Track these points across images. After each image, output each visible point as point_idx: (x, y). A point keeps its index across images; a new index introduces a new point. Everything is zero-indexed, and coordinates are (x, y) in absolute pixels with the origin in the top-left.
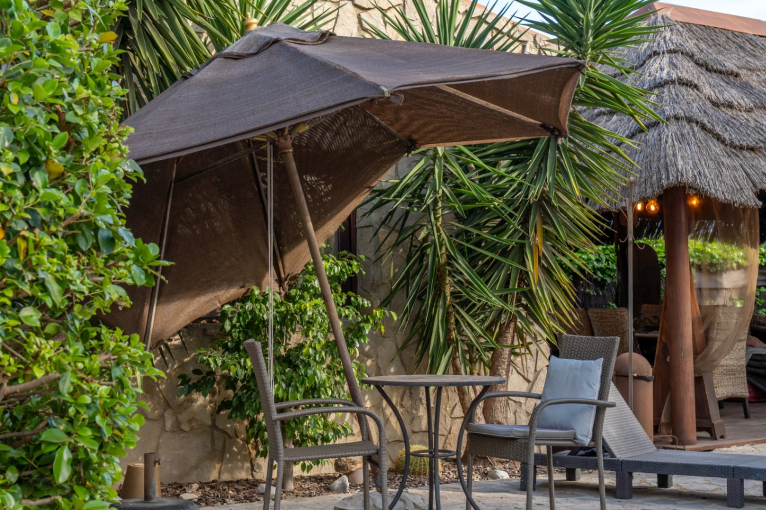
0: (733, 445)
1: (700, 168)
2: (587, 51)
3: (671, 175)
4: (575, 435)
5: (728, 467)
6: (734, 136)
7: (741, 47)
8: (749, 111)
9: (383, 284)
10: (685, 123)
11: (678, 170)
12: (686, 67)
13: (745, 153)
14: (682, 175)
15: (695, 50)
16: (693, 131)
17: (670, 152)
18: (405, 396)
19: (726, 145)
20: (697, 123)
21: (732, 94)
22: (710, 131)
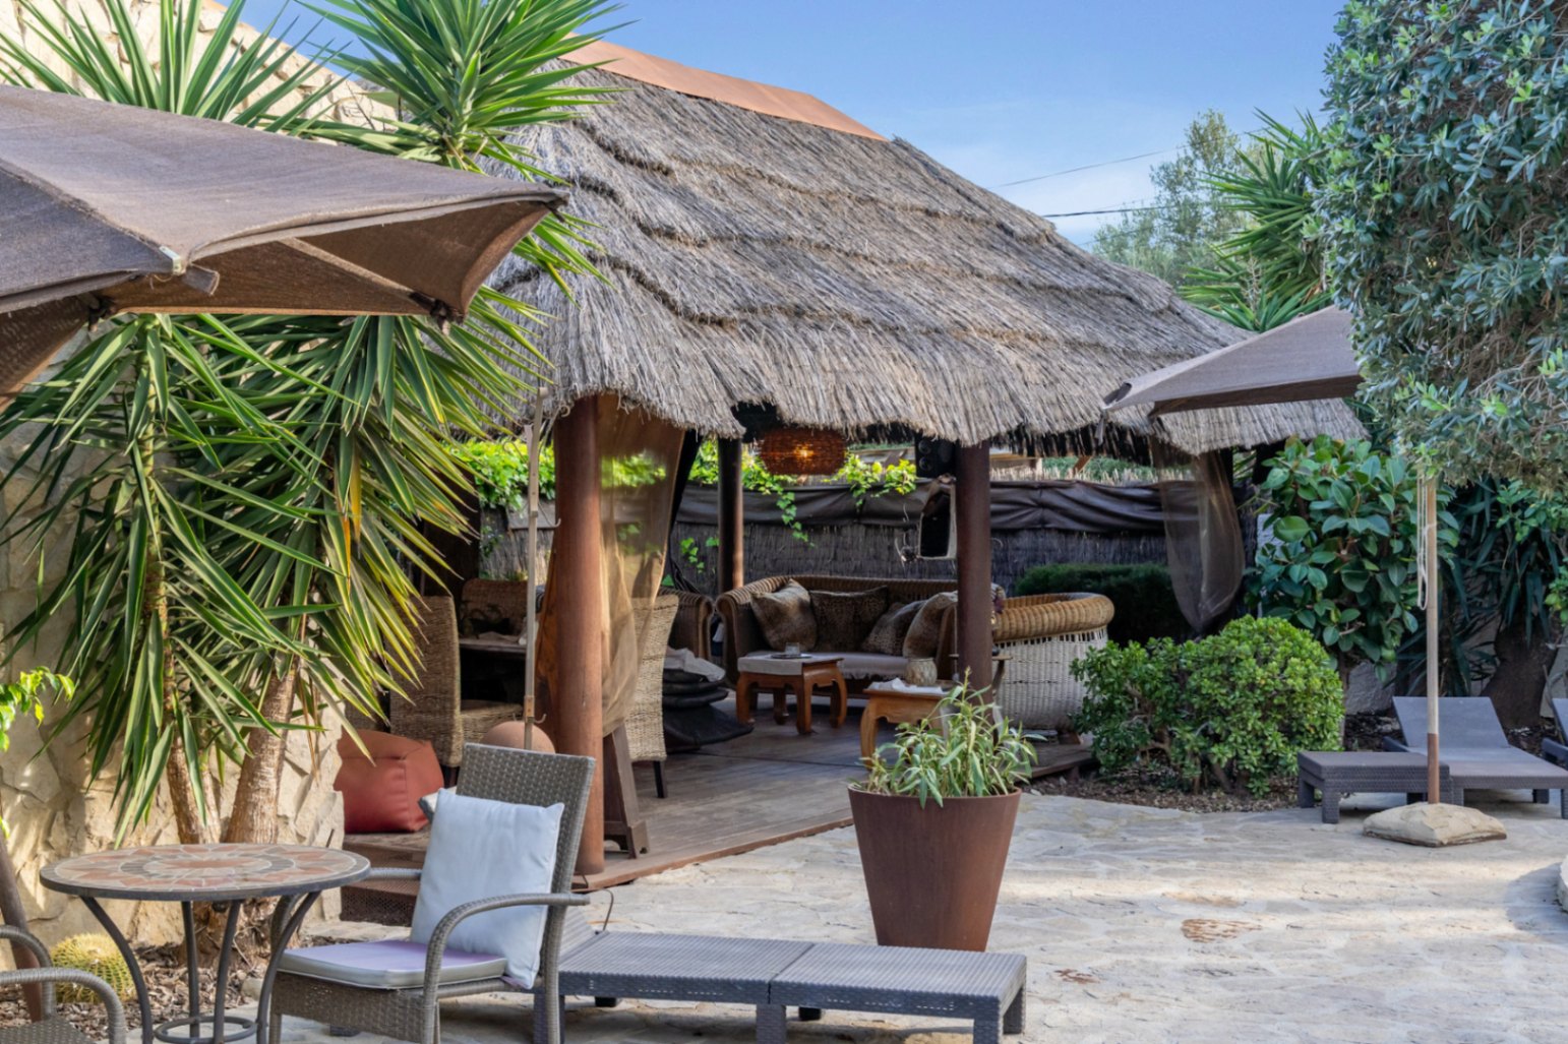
0: (665, 868)
1: (642, 362)
2: (460, 129)
3: (589, 374)
4: (506, 966)
5: (760, 983)
6: (688, 295)
7: (663, 116)
8: (702, 244)
9: (12, 589)
10: (607, 268)
11: (603, 364)
12: (585, 153)
13: (708, 329)
14: (611, 374)
15: (594, 118)
16: (624, 286)
17: (586, 327)
18: (55, 825)
19: (677, 314)
20: (628, 270)
21: (668, 211)
22: (651, 287)
